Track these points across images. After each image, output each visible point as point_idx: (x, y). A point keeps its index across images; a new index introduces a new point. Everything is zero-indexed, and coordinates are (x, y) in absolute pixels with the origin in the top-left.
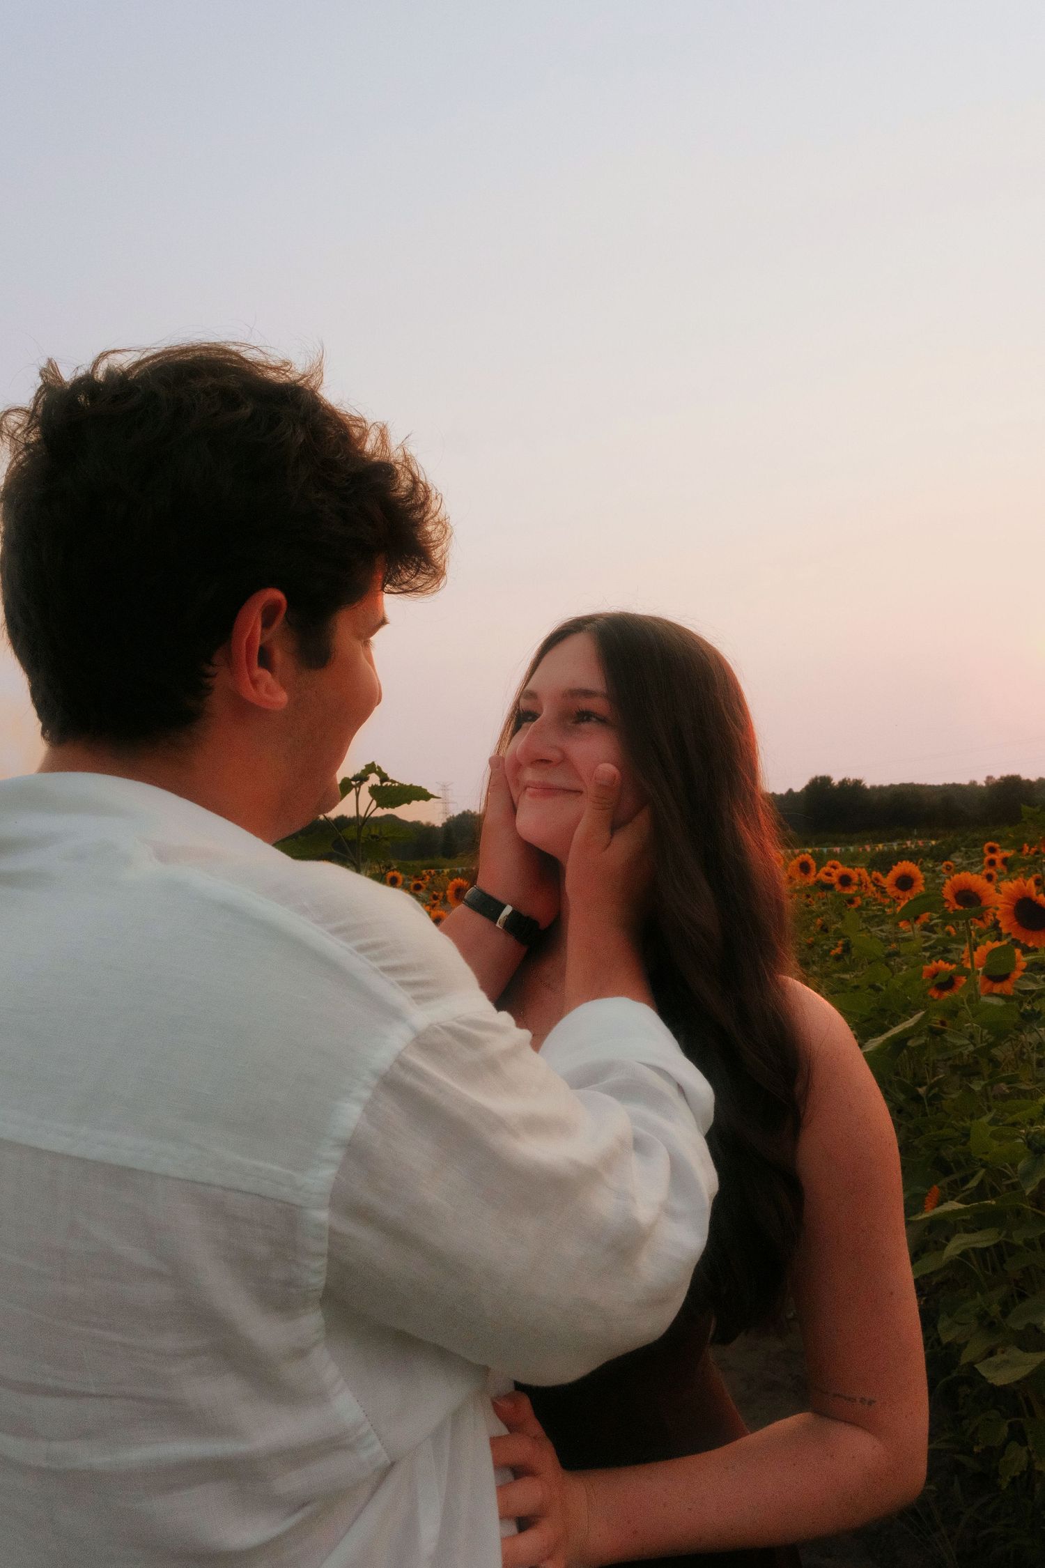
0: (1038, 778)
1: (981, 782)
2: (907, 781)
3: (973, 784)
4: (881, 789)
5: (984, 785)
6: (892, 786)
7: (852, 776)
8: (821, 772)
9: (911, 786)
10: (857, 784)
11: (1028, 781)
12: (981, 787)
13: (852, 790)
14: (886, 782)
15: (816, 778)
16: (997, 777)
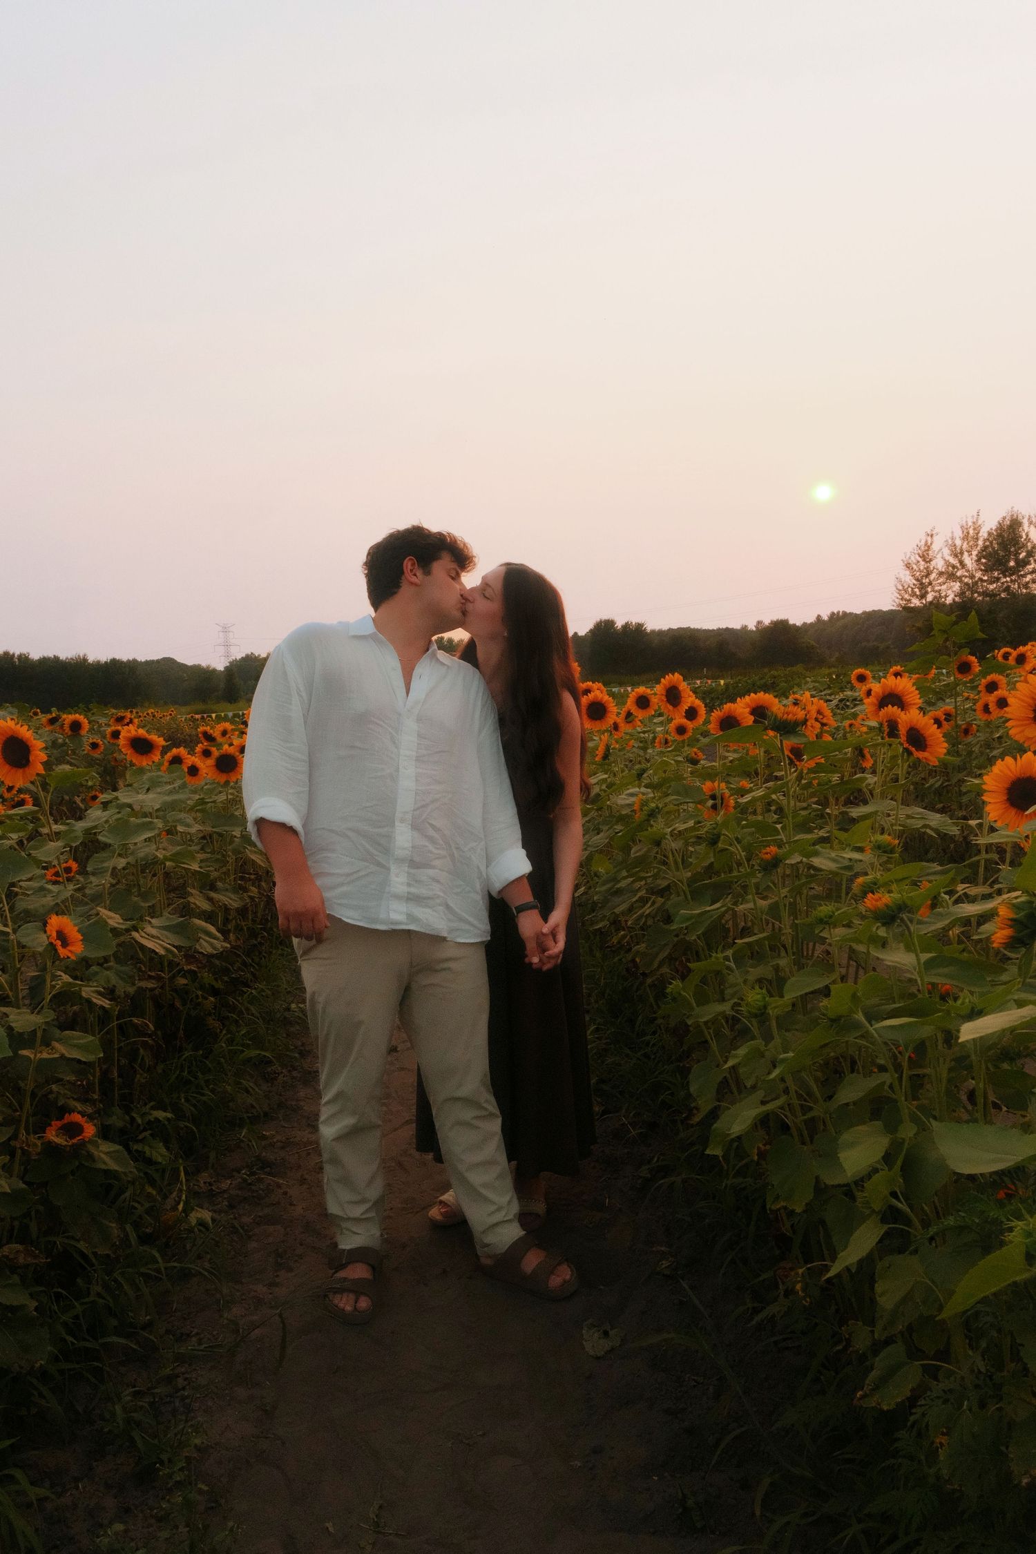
0: (802, 623)
1: (752, 626)
2: (685, 625)
3: (744, 628)
4: (661, 633)
5: (754, 629)
6: (670, 630)
7: (635, 620)
8: (605, 617)
9: (688, 629)
10: (639, 628)
11: (794, 625)
12: (752, 631)
13: (635, 634)
14: (665, 627)
15: (601, 621)
16: (767, 622)
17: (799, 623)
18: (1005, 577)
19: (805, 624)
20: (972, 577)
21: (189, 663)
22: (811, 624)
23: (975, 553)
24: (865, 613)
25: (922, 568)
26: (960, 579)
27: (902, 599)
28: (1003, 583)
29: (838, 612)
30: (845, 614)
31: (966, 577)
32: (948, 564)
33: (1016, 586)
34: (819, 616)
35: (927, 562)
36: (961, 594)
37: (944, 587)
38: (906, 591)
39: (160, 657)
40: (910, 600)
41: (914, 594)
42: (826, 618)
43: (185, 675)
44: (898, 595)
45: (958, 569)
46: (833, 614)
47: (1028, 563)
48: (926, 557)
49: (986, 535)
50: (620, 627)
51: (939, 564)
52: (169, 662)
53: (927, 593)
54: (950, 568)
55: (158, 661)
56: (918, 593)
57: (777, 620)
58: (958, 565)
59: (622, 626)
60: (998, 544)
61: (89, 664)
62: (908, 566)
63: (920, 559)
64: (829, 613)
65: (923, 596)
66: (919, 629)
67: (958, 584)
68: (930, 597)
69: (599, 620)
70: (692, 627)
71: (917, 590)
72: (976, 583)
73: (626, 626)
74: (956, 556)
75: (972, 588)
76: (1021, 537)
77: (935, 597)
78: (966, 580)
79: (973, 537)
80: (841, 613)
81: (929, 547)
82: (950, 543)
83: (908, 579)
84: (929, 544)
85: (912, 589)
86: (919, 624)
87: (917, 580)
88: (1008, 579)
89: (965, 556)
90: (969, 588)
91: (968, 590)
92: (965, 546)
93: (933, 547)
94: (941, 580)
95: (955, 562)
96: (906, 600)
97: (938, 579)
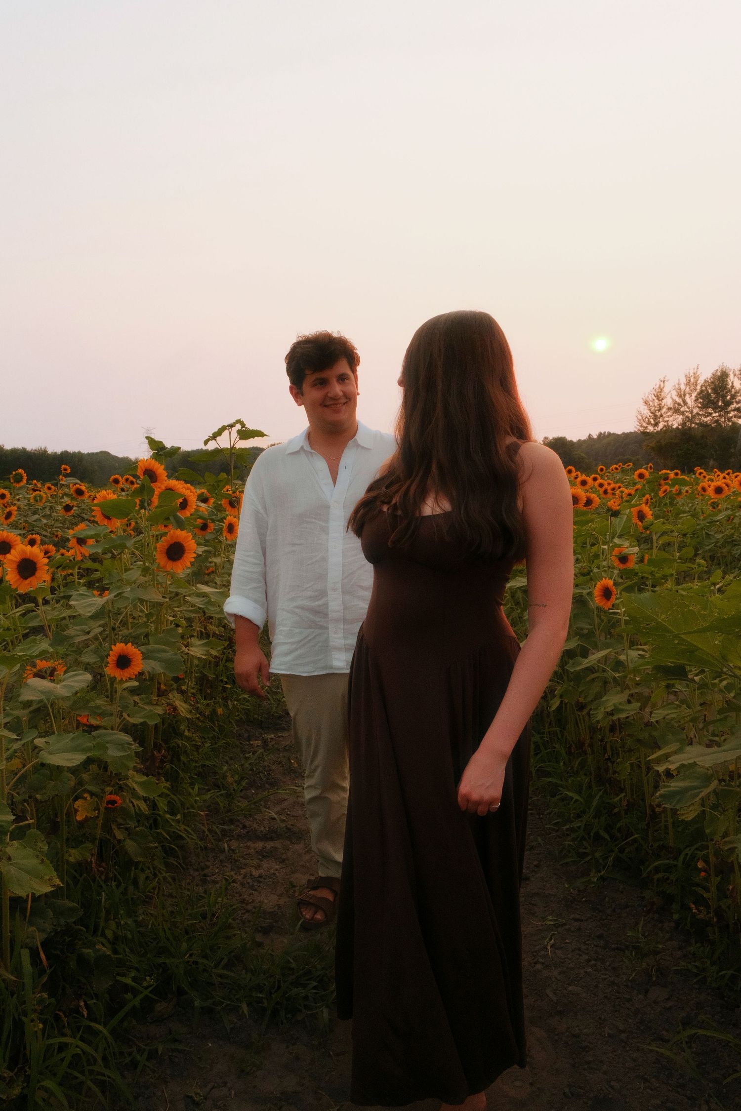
0: (577, 439)
17: (575, 440)
18: (715, 412)
19: (580, 440)
20: (692, 412)
21: (120, 455)
22: (584, 440)
23: (694, 395)
24: (624, 434)
25: (656, 404)
26: (683, 413)
27: (641, 426)
28: (713, 417)
29: (605, 433)
30: (609, 434)
31: (687, 412)
32: (675, 402)
33: (723, 420)
34: (590, 435)
35: (659, 400)
36: (684, 424)
37: (671, 419)
38: (644, 421)
39: (98, 451)
40: (647, 427)
41: (649, 423)
42: (595, 437)
43: (117, 464)
44: (638, 423)
45: (682, 406)
46: (601, 434)
47: (732, 403)
49: (702, 382)
51: (668, 402)
52: (105, 455)
53: (659, 422)
54: (676, 405)
55: (97, 453)
56: (653, 422)
57: (558, 437)
58: (682, 403)
60: (711, 389)
61: (48, 454)
62: (646, 403)
63: (655, 398)
64: (597, 433)
65: (656, 424)
66: (653, 448)
67: (681, 417)
68: (661, 425)
71: (652, 420)
72: (693, 417)
74: (680, 396)
75: (691, 420)
76: (727, 384)
77: (665, 426)
78: (687, 414)
79: (693, 384)
80: (606, 433)
81: (661, 389)
82: (677, 387)
83: (646, 412)
84: (662, 386)
85: (649, 419)
86: (653, 444)
87: (652, 413)
88: (717, 414)
89: (687, 397)
90: (689, 419)
91: (688, 421)
92: (687, 390)
93: (664, 389)
94: (669, 413)
95: (680, 401)
96: (644, 427)
97: (667, 413)
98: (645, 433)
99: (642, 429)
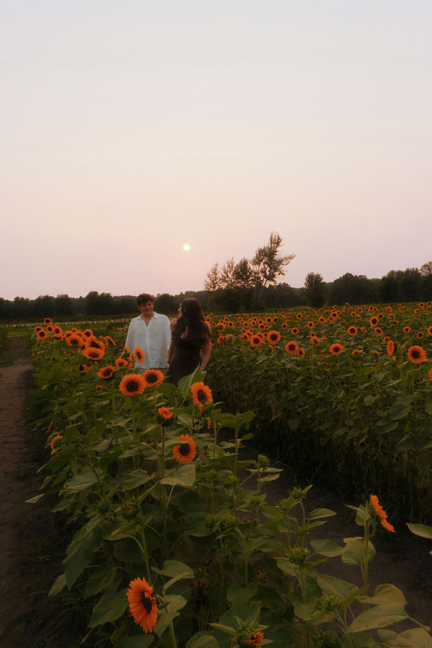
1: (156, 295)
4: (118, 297)
5: (157, 297)
6: (122, 296)
7: (106, 292)
8: (93, 290)
10: (108, 295)
11: (172, 296)
12: (155, 298)
14: (120, 295)
15: (91, 292)
16: (161, 294)
17: (174, 295)
18: (242, 281)
19: (176, 295)
20: (231, 281)
22: (179, 295)
23: (232, 272)
24: (198, 292)
25: (214, 277)
26: (227, 282)
27: (207, 288)
28: (242, 284)
29: (189, 291)
30: (191, 292)
31: (229, 281)
32: (223, 276)
33: (246, 285)
34: (181, 292)
35: (215, 275)
36: (228, 287)
37: (221, 284)
38: (208, 285)
40: (210, 289)
41: (211, 287)
42: (184, 293)
44: (205, 287)
45: (226, 278)
46: (187, 292)
47: (250, 277)
48: (215, 273)
49: (235, 266)
50: (100, 295)
51: (219, 276)
53: (216, 286)
54: (224, 278)
56: (212, 286)
57: (164, 294)
59: (101, 295)
60: (240, 269)
62: (209, 276)
63: (213, 274)
64: (185, 291)
65: (214, 287)
66: (213, 300)
67: (226, 283)
68: (217, 288)
69: (90, 291)
70: (131, 295)
71: (212, 285)
72: (232, 284)
73: (103, 294)
74: (225, 273)
75: (231, 285)
76: (247, 267)
77: (218, 288)
78: (229, 282)
79: (231, 267)
81: (216, 269)
82: (223, 268)
83: (209, 281)
85: (210, 285)
86: (213, 298)
87: (212, 281)
88: (243, 282)
89: (229, 273)
90: (230, 285)
91: (230, 286)
92: (229, 270)
93: (217, 269)
94: (220, 282)
95: (225, 275)
96: (208, 289)
97: (219, 281)
98: (209, 292)
99: (207, 290)
